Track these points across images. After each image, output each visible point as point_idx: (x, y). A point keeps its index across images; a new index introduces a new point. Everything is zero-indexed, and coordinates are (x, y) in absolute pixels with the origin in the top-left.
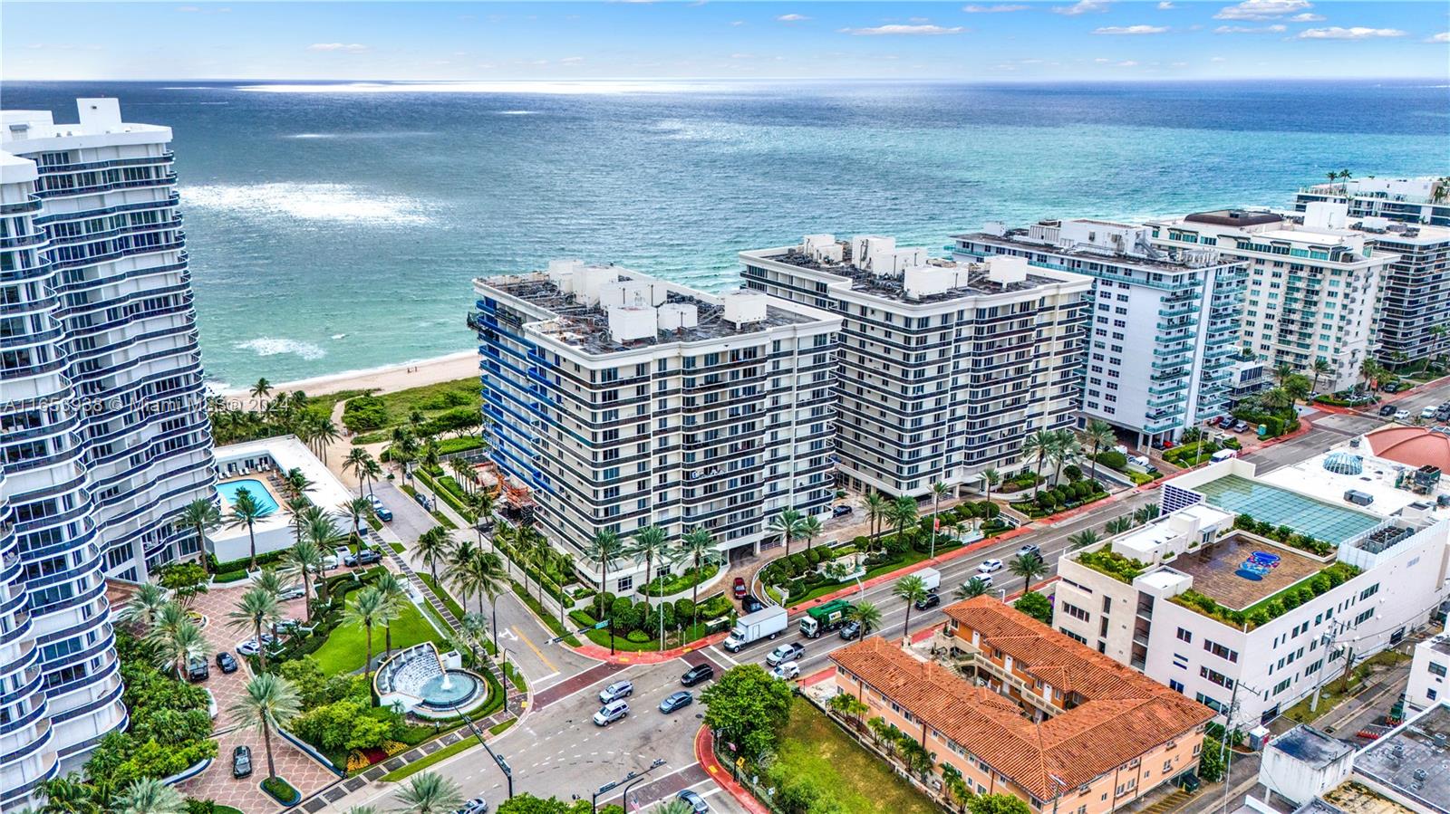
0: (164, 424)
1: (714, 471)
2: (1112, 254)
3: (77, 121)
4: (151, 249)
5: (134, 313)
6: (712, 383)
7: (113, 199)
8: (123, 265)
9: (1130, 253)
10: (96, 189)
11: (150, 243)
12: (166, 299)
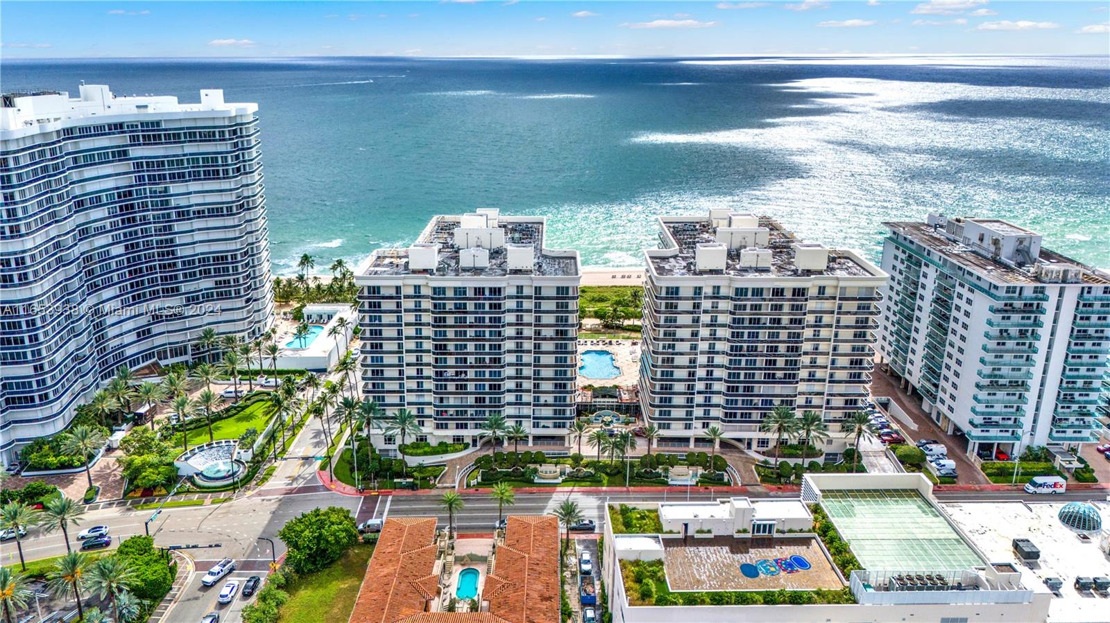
0: (216, 282)
1: (463, 375)
2: (989, 256)
3: (200, 102)
4: (214, 179)
5: (200, 214)
6: (460, 309)
7: (190, 148)
8: (194, 186)
9: (1004, 259)
10: (180, 142)
11: (214, 175)
12: (222, 208)
